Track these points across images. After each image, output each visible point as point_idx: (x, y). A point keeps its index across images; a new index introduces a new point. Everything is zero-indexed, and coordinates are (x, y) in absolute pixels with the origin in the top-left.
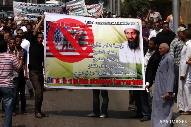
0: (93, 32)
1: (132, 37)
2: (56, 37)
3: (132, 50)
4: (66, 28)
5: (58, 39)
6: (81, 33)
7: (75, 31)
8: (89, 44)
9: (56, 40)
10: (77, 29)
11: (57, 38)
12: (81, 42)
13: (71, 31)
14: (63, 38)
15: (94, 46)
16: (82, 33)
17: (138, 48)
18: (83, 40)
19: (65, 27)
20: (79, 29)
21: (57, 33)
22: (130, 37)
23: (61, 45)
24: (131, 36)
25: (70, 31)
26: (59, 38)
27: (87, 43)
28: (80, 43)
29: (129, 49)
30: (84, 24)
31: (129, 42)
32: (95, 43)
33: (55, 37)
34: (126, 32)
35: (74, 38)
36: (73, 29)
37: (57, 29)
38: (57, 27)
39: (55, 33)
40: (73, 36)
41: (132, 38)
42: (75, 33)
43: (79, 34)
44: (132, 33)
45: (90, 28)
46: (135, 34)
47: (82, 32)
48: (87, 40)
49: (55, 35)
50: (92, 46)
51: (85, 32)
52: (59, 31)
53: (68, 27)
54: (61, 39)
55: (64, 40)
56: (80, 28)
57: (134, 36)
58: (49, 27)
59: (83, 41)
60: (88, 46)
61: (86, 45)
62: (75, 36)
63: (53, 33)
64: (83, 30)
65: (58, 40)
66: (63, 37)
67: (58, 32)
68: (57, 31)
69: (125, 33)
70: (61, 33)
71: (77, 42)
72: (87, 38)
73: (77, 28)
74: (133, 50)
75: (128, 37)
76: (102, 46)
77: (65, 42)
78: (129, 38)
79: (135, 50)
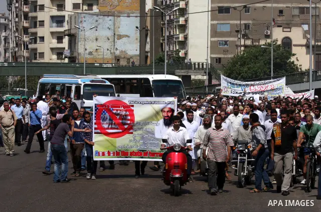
0: (134, 112)
2: (103, 117)
4: (111, 109)
6: (124, 114)
7: (119, 112)
9: (103, 120)
10: (120, 110)
13: (116, 112)
15: (134, 125)
18: (126, 119)
22: (166, 115)
23: (107, 123)
25: (114, 112)
27: (129, 122)
28: (123, 122)
29: (164, 127)
30: (126, 104)
31: (164, 120)
32: (135, 122)
34: (162, 110)
35: (118, 118)
36: (117, 110)
38: (104, 109)
39: (102, 114)
40: (117, 116)
41: (168, 116)
42: (118, 114)
43: (122, 114)
44: (168, 111)
45: (132, 108)
46: (170, 112)
47: (124, 112)
48: (129, 120)
51: (128, 113)
53: (113, 108)
54: (107, 118)
55: (110, 120)
57: (170, 114)
58: (97, 109)
61: (127, 124)
62: (119, 116)
63: (100, 114)
64: (126, 111)
65: (104, 120)
66: (109, 117)
67: (104, 113)
69: (162, 112)
72: (129, 118)
73: (121, 109)
74: (167, 127)
75: (164, 115)
77: (110, 122)
78: (165, 117)
79: (169, 127)
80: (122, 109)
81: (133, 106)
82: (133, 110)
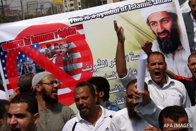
0: (88, 40)
1: (163, 29)
2: (22, 68)
3: (168, 55)
4: (35, 46)
5: (25, 71)
6: (64, 50)
8: (84, 67)
10: (56, 44)
11: (23, 71)
12: (68, 66)
13: (47, 51)
14: (34, 67)
15: (94, 68)
16: (67, 48)
17: (179, 48)
19: (33, 46)
20: (59, 41)
21: (21, 60)
22: (160, 30)
24: (162, 27)
25: (43, 50)
26: (28, 69)
27: (80, 65)
28: (67, 69)
30: (67, 26)
32: (95, 62)
33: (20, 69)
34: (150, 21)
35: (54, 62)
36: (48, 45)
37: (19, 53)
38: (19, 50)
39: (18, 61)
40: (50, 59)
41: (165, 31)
42: (53, 53)
43: (61, 52)
44: (162, 21)
45: (80, 32)
46: (168, 21)
47: (66, 45)
48: (79, 60)
49: (18, 65)
50: (91, 69)
51: (73, 45)
52: (24, 56)
53: (39, 43)
54: (30, 69)
56: (61, 39)
57: (168, 26)
58: (5, 53)
59: (72, 63)
60: (83, 70)
61: (78, 71)
62: (55, 58)
63: (14, 62)
64: (68, 42)
66: (34, 64)
67: (22, 58)
68: (20, 57)
69: (149, 25)
70: (28, 59)
71: (62, 68)
72: (78, 55)
73: (55, 40)
75: (155, 31)
76: (110, 64)
78: (159, 34)
79: (174, 54)
80: (59, 39)
81: (81, 27)
82: (83, 37)
